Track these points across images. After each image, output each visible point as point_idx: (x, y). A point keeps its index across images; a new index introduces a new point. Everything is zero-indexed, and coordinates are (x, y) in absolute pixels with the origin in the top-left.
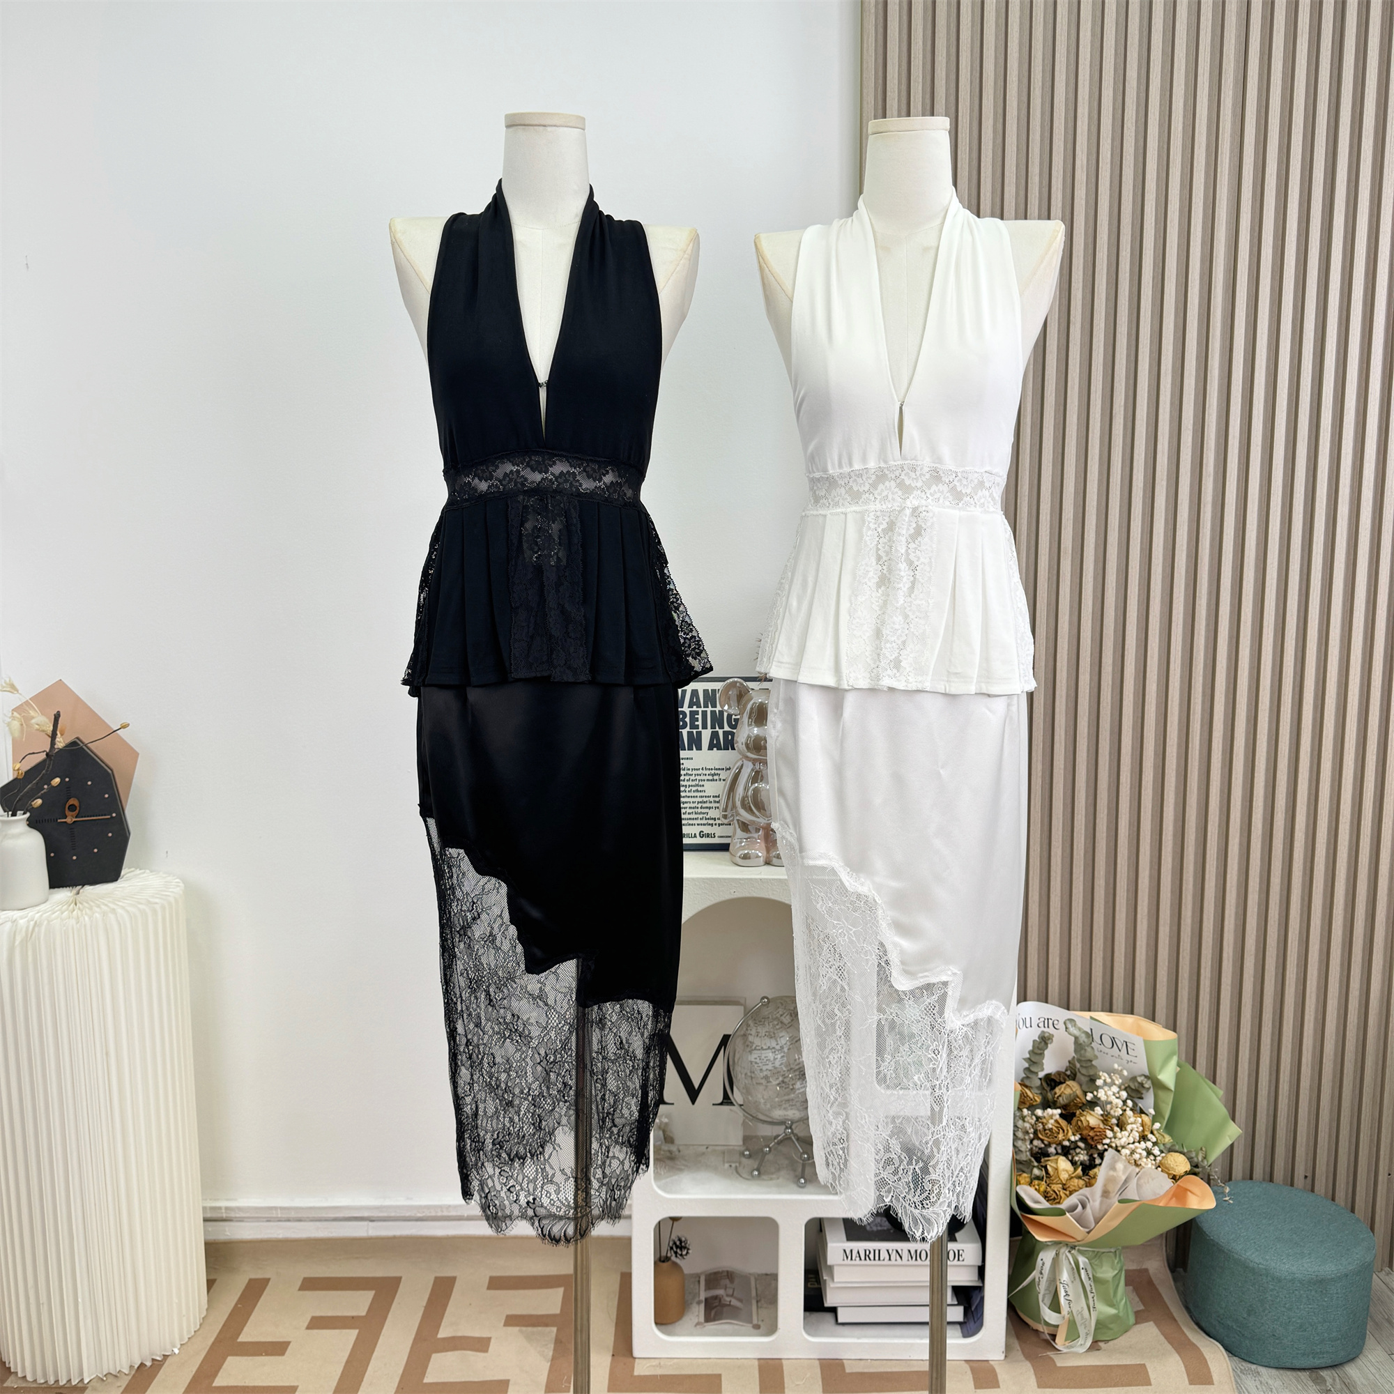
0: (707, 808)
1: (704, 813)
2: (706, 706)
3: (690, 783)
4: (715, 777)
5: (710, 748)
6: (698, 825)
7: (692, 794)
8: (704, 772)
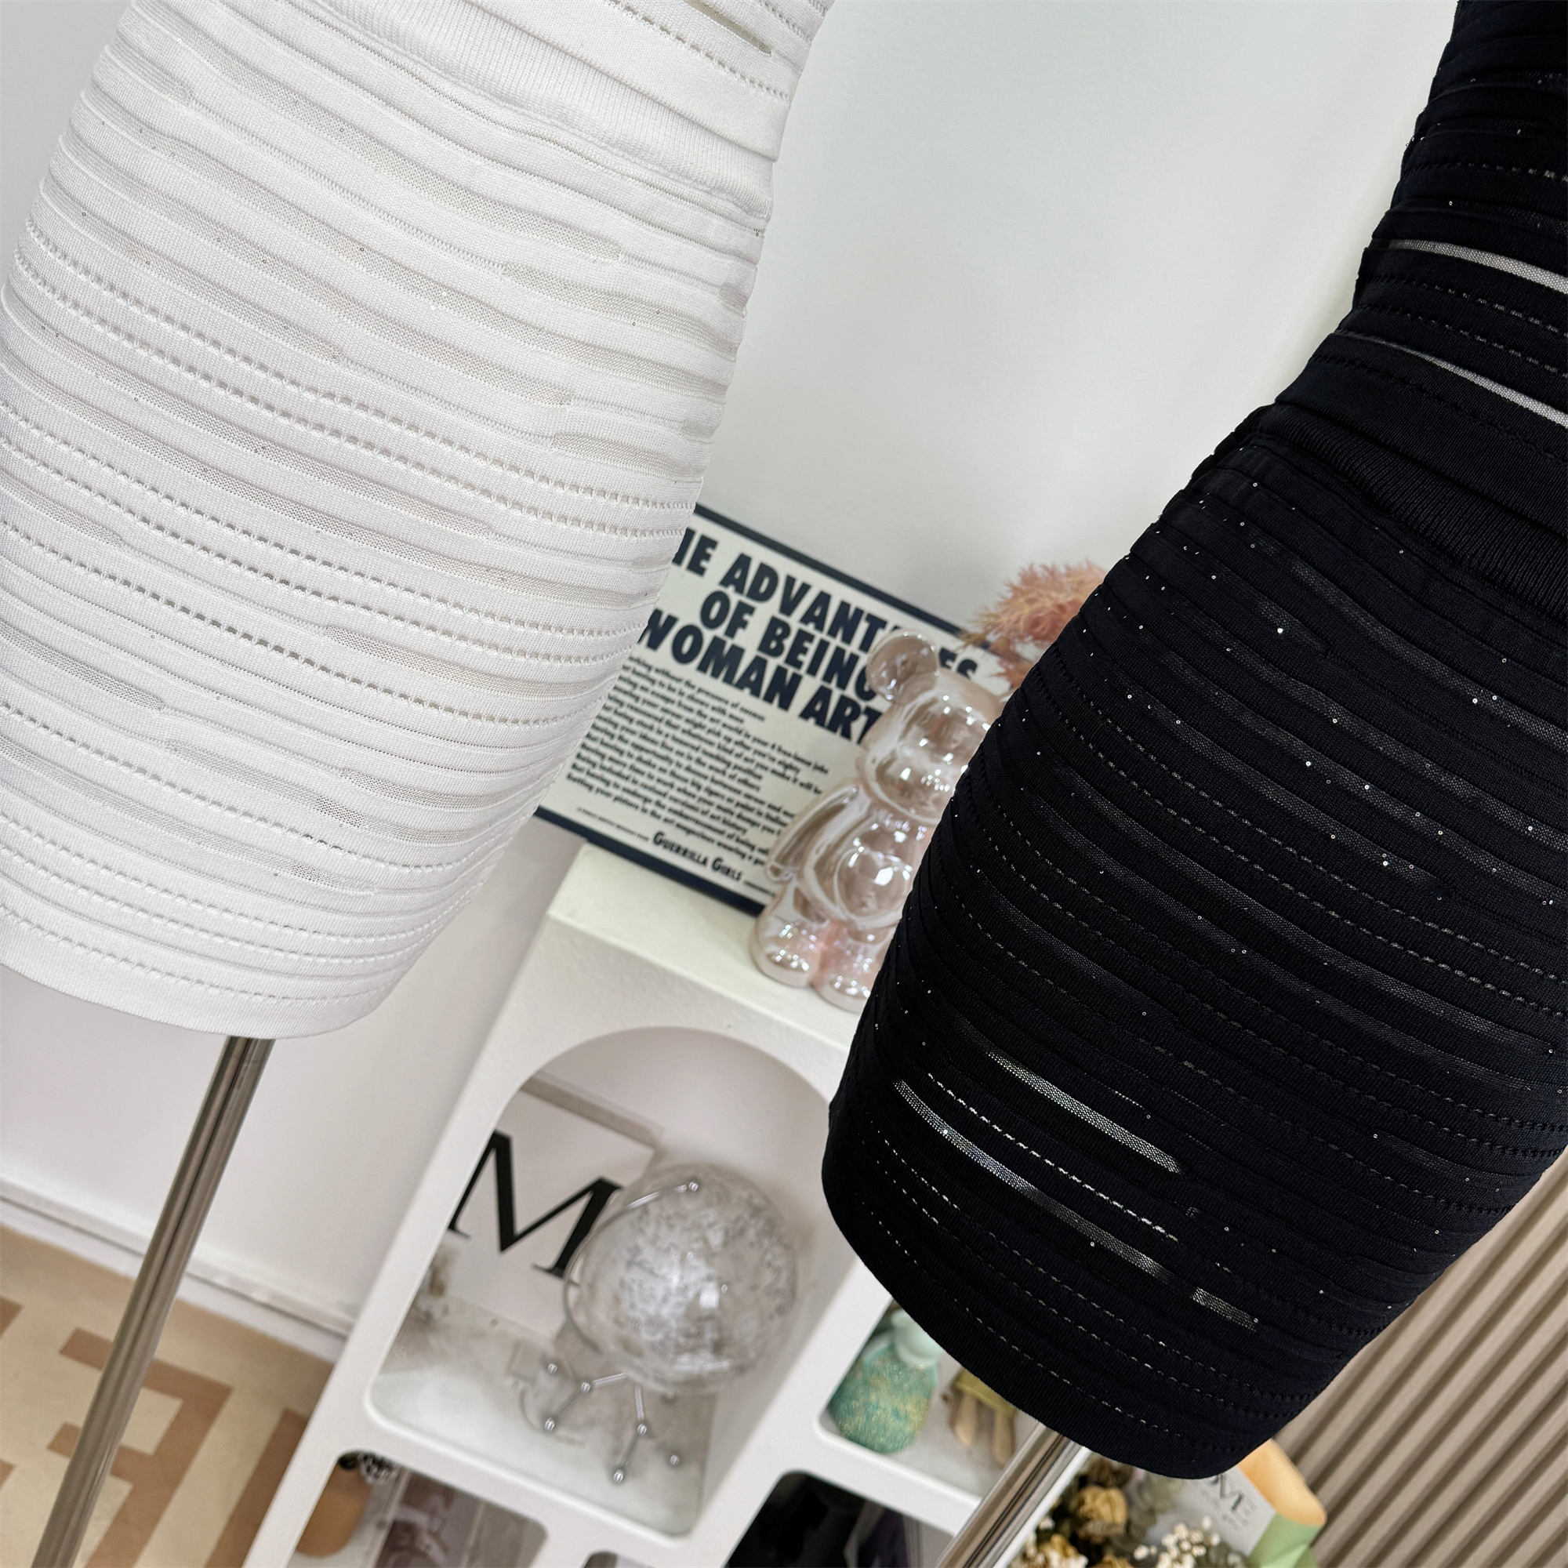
0: (748, 821)
1: (738, 828)
2: (833, 633)
3: (740, 762)
4: (789, 773)
5: (806, 714)
6: (720, 844)
7: (734, 784)
8: (775, 754)
